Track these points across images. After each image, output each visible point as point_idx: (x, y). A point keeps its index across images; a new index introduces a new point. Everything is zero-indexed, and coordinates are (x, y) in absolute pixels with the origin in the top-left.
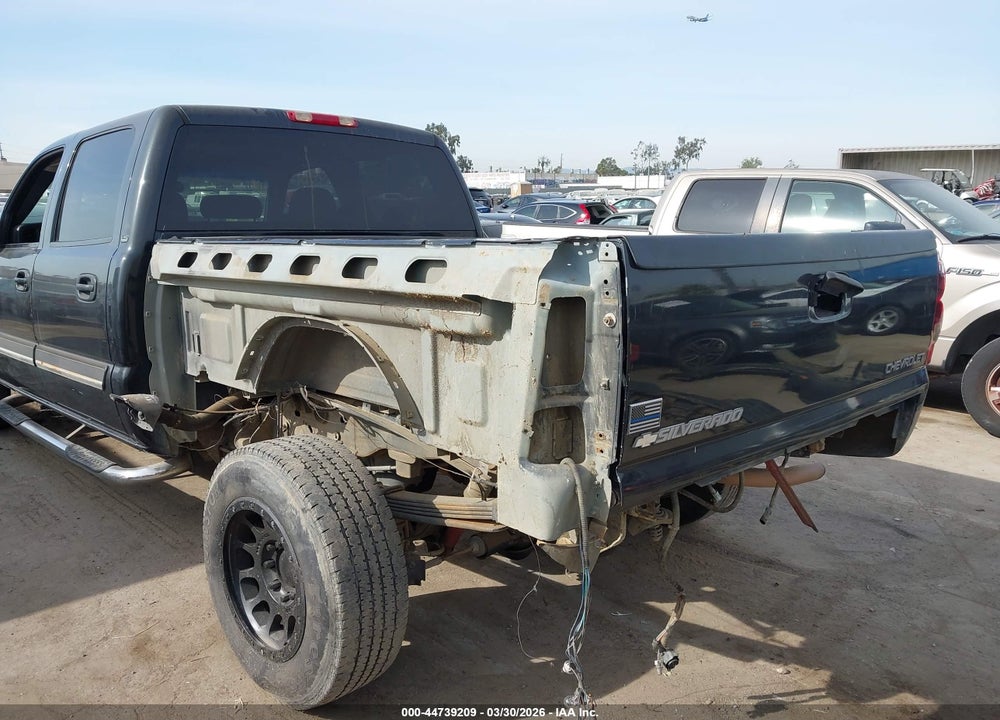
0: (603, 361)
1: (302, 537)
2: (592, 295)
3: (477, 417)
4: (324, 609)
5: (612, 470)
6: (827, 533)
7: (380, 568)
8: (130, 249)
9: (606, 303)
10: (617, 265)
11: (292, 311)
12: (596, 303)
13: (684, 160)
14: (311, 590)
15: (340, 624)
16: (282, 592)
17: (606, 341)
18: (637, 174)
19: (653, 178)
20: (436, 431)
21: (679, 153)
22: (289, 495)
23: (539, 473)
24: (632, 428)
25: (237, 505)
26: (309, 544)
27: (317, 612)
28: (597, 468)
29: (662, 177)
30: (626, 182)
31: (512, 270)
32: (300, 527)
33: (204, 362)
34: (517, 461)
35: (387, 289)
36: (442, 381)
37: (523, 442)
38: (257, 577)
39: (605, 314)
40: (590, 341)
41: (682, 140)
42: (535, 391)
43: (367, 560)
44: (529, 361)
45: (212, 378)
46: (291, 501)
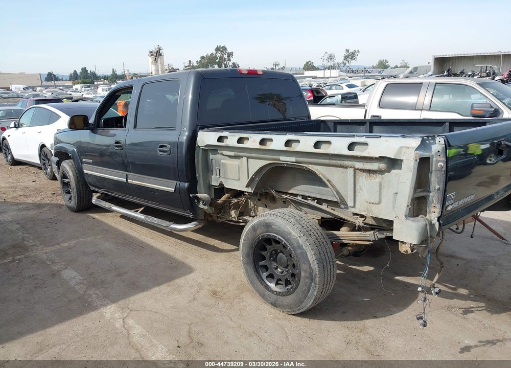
0: (437, 180)
1: (300, 247)
2: (433, 156)
3: (377, 201)
4: (311, 274)
5: (439, 219)
6: (472, 244)
7: (329, 258)
8: (187, 134)
9: (439, 159)
10: (444, 145)
11: (280, 160)
12: (434, 159)
13: (348, 62)
14: (304, 267)
15: (318, 279)
16: (279, 270)
17: (438, 173)
18: (325, 69)
19: (333, 71)
20: (354, 207)
21: (346, 58)
22: (292, 231)
23: (413, 221)
24: (447, 204)
25: (262, 236)
26: (303, 249)
27: (307, 275)
28: (432, 218)
29: (338, 71)
30: (319, 74)
31: (402, 147)
32: (299, 243)
33: (222, 180)
34: (404, 217)
35: (339, 154)
36: (357, 187)
37: (407, 209)
38: (268, 265)
39: (439, 163)
40: (431, 173)
41: (347, 51)
42: (412, 191)
43: (325, 255)
44: (411, 181)
45: (226, 186)
46: (293, 233)
